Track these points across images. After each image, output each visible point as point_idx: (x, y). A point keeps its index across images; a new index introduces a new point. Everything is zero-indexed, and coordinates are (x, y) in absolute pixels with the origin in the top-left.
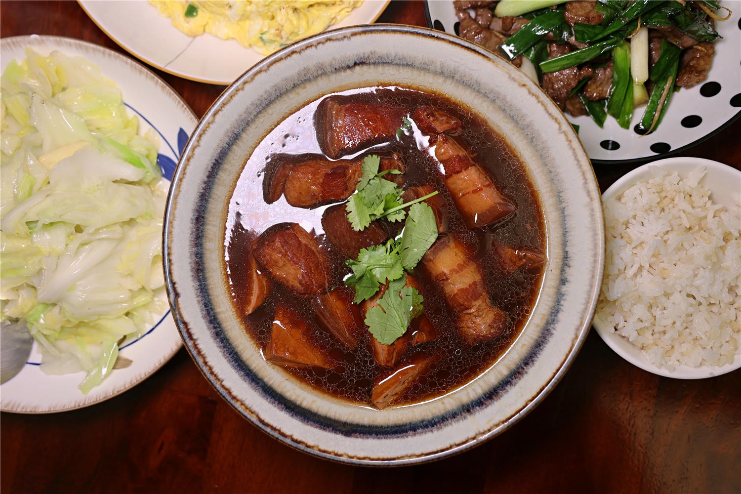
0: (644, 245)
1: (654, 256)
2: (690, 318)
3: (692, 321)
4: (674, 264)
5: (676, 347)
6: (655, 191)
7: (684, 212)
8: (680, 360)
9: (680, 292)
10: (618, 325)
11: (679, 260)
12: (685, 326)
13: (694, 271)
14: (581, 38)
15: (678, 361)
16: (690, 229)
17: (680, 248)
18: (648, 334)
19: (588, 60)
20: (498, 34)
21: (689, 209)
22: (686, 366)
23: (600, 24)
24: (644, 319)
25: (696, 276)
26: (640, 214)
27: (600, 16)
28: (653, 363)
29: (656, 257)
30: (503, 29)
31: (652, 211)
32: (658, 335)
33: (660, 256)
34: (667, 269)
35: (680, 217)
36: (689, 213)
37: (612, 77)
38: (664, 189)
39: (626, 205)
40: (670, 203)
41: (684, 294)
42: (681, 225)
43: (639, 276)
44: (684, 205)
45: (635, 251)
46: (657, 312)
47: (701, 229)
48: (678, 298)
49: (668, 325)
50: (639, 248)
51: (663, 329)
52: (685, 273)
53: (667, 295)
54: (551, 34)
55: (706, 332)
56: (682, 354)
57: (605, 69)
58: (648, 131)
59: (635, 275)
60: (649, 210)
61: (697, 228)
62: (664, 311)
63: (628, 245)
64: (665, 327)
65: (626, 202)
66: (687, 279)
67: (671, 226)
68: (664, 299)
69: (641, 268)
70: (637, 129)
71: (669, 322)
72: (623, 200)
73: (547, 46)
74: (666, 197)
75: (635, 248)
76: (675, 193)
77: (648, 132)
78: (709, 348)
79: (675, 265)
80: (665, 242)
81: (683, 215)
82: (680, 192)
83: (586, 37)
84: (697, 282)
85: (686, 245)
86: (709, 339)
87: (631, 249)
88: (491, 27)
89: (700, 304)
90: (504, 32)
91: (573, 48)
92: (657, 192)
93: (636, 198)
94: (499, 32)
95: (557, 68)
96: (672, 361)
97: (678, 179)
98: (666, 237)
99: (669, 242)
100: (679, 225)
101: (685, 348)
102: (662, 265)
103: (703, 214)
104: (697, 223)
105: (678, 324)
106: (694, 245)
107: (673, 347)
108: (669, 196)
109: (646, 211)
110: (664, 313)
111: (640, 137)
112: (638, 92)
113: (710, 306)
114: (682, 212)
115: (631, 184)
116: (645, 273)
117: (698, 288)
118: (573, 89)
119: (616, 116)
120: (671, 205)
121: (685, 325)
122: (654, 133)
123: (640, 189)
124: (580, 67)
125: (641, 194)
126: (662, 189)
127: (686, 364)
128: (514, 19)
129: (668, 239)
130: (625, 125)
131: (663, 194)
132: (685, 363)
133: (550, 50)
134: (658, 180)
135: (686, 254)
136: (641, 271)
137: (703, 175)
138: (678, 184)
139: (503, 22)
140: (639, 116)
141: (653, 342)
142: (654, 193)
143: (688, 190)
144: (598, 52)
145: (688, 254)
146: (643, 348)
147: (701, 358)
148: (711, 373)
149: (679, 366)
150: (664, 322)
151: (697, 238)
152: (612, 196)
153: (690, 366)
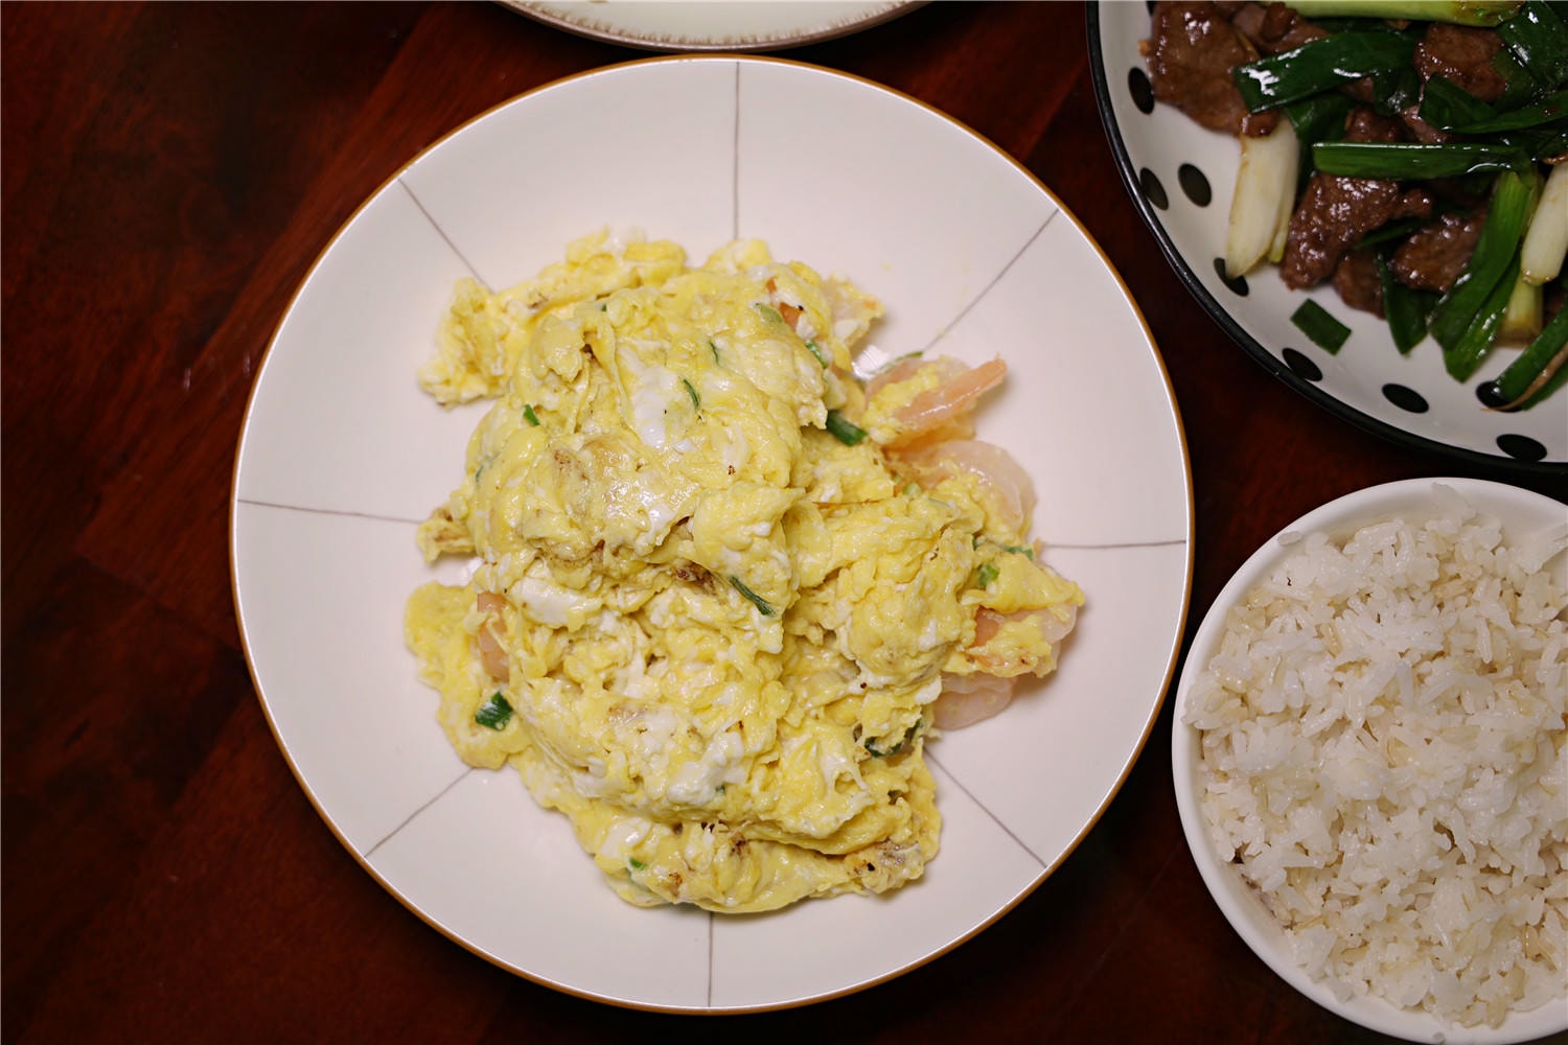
0: (1365, 669)
1: (1379, 700)
2: (1428, 888)
3: (1429, 896)
4: (1426, 740)
5: (1372, 946)
6: (1434, 552)
7: (1489, 623)
8: (1373, 983)
9: (1421, 811)
10: (1245, 846)
11: (1441, 731)
12: (1409, 903)
13: (1470, 770)
14: (1433, 117)
15: (1368, 982)
16: (1492, 669)
17: (1452, 702)
18: (1314, 892)
19: (1431, 175)
20: (1245, 41)
21: (1502, 618)
22: (1382, 1000)
23: (1491, 104)
24: (1312, 847)
25: (1469, 784)
26: (1378, 592)
27: (1499, 83)
28: (1304, 966)
29: (1386, 707)
30: (1262, 33)
31: (1410, 595)
32: (1340, 904)
33: (1399, 707)
34: (1406, 746)
35: (1474, 633)
36: (1499, 628)
37: (1474, 246)
38: (1456, 555)
39: (1351, 560)
40: (1463, 594)
41: (1429, 817)
42: (1472, 652)
43: (1331, 741)
44: (1494, 610)
45: (1340, 677)
46: (1350, 843)
47: (1517, 675)
48: (1411, 823)
49: (1366, 884)
50: (1351, 672)
51: (1352, 891)
52: (1446, 768)
53: (1387, 808)
54: (1369, 82)
55: (1456, 931)
56: (1382, 968)
57: (1464, 223)
58: (1507, 403)
59: (1324, 736)
60: (1405, 591)
61: (1508, 671)
62: (1369, 847)
63: (1328, 656)
64: (1360, 887)
65: (1353, 555)
66: (1446, 783)
67: (1446, 642)
68: (1375, 816)
69: (1342, 723)
70: (1486, 393)
71: (1372, 877)
72: (1347, 550)
73: (1346, 114)
74: (1457, 577)
75: (1342, 669)
76: (1480, 572)
77: (1507, 407)
78: (1453, 971)
79: (1428, 741)
80: (1421, 679)
81: (1484, 632)
82: (1493, 574)
83: (1448, 116)
84: (1470, 801)
85: (1468, 703)
86: (1458, 948)
87: (1332, 669)
88: (1237, 20)
89: (1461, 861)
90: (1261, 42)
91: (1406, 134)
92: (1437, 556)
93: (1381, 553)
94: (1250, 39)
95: (1352, 170)
96: (1354, 977)
97: (1498, 538)
98: (1425, 667)
99: (1428, 680)
100: (1467, 651)
101: (1392, 954)
102: (1394, 731)
103: (1532, 645)
104: (1511, 661)
105: (1394, 888)
106: (1488, 707)
107: (1365, 943)
108: (1465, 578)
109: (1397, 591)
110: (1366, 851)
111: (1484, 409)
112: (1521, 306)
113: (1485, 875)
114: (1483, 623)
115: (1379, 513)
116: (1348, 736)
117: (1467, 816)
118: (1370, 233)
119: (1446, 342)
120: (1463, 601)
121: (1410, 898)
122: (1521, 415)
123: (1397, 535)
124: (1407, 186)
125: (1396, 547)
126: (1453, 553)
127: (1383, 996)
128: (1297, 18)
129: (1430, 673)
130: (1460, 369)
131: (1452, 568)
132: (1382, 993)
133: (1353, 122)
134: (1447, 525)
135: (1464, 722)
136: (1342, 733)
137: (1561, 548)
138: (1493, 551)
139: (1268, 17)
140: (1500, 363)
141: (1319, 914)
142: (1429, 555)
143: (1514, 575)
144: (1463, 165)
145: (1467, 723)
146: (1291, 925)
147: (1426, 991)
148: (1439, 1035)
149: (1367, 994)
150: (1360, 875)
151: (1501, 695)
152: (1324, 527)
153: (1392, 1003)
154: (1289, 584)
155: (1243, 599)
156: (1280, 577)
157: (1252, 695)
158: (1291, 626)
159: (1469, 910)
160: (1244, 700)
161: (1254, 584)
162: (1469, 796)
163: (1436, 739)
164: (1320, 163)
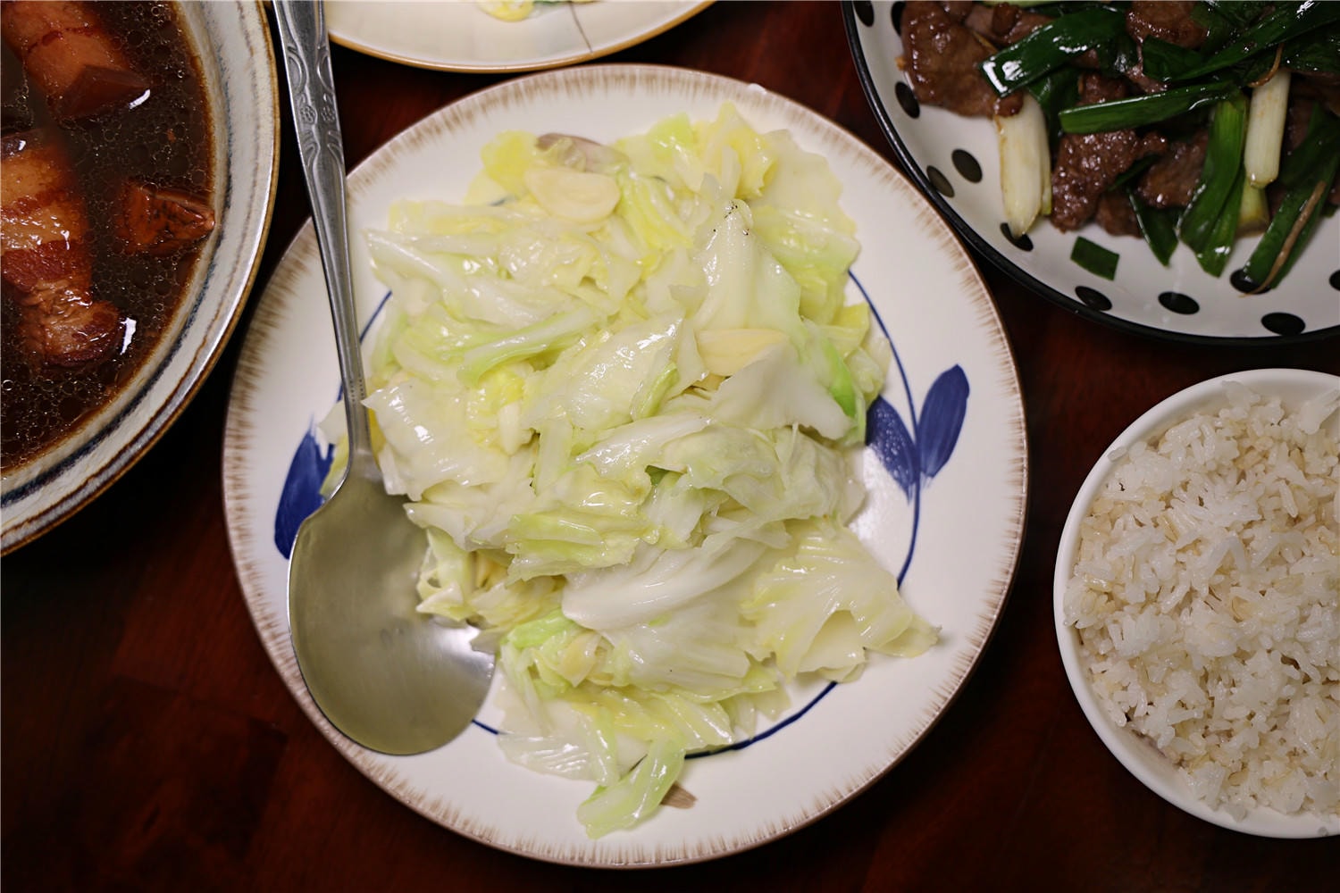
0: (1201, 547)
1: (1220, 571)
2: (1285, 708)
3: (1287, 714)
4: (1261, 592)
5: (1252, 765)
6: (1231, 435)
7: (1287, 483)
8: (1259, 796)
9: (1269, 651)
10: (1133, 710)
11: (1273, 584)
12: (1273, 725)
13: (1301, 609)
14: (1153, 72)
15: (1254, 796)
16: (1297, 520)
17: (1277, 559)
18: (1196, 737)
19: (1160, 118)
20: (981, 40)
21: (1297, 477)
22: (1269, 809)
23: (1197, 49)
24: (1191, 702)
25: (1303, 619)
26: (1196, 479)
27: (1201, 31)
28: (1204, 798)
29: (1224, 574)
30: (993, 30)
31: (1220, 475)
32: (1216, 737)
33: (1233, 572)
34: (1246, 601)
35: (1278, 494)
36: (1299, 488)
37: (1202, 164)
38: (1248, 432)
39: (1169, 458)
40: (1259, 462)
41: (1277, 655)
42: (1279, 510)
43: (1186, 610)
44: (1288, 469)
45: (1182, 557)
46: (1219, 691)
47: (1320, 521)
48: (1262, 663)
49: (1238, 720)
50: (1190, 553)
51: (1225, 726)
52: (1283, 613)
53: (1242, 656)
54: (1093, 53)
55: (1317, 740)
56: (1263, 782)
57: (1190, 146)
58: (1258, 286)
59: (1179, 609)
60: (1216, 473)
61: (1312, 519)
62: (1233, 689)
63: (1170, 544)
64: (1231, 721)
65: (1169, 453)
66: (1286, 625)
67: (1260, 511)
68: (1234, 665)
69: (1191, 595)
70: (1238, 281)
71: (1242, 713)
72: (1163, 448)
73: (1077, 80)
74: (1251, 448)
75: (1183, 550)
76: (1271, 443)
77: (1258, 290)
78: (1321, 774)
79: (1263, 593)
80: (1246, 543)
81: (1285, 490)
82: (1281, 441)
83: (1166, 68)
84: (1306, 635)
85: (1289, 555)
86: (1322, 755)
87: (1174, 553)
88: (969, 22)
89: (1307, 679)
90: (994, 37)
91: (1132, 89)
92: (1234, 437)
93: (1190, 446)
94: (984, 36)
95: (1094, 128)
96: (1242, 796)
97: (1281, 413)
98: (1248, 534)
99: (1253, 544)
100: (1275, 510)
101: (1271, 769)
102: (1234, 592)
103: (1326, 492)
104: (1313, 510)
105: (1260, 718)
106: (1303, 554)
107: (1244, 766)
108: (1259, 449)
109: (1210, 474)
110: (1232, 693)
111: (1241, 297)
112: (1250, 204)
113: (1326, 686)
114: (1283, 483)
115: (1180, 416)
116: (1198, 604)
117: (1306, 646)
118: (1120, 175)
119: (1196, 246)
120: (1260, 468)
121: (1274, 721)
122: (1272, 293)
123: (1200, 430)
124: (1142, 131)
125: (1202, 438)
126: (1245, 431)
127: (1269, 806)
128: (1020, 12)
129: (1252, 539)
130: (1214, 266)
131: (1247, 443)
132: (1267, 803)
133: (1085, 87)
134: (1239, 412)
135: (1288, 573)
136: (1191, 602)
137: (1333, 409)
138: (1279, 424)
139: (996, 15)
140: (1244, 253)
141: (1205, 752)
142: (1228, 439)
143: (1298, 438)
144: (1184, 105)
145: (1291, 572)
146: (1180, 763)
147: (1303, 796)
148: (1323, 829)
149: (1256, 807)
150: (1230, 713)
151: (1312, 541)
152: (1141, 437)
153: (1278, 811)
154: (1123, 490)
155: (1090, 512)
156: (1115, 486)
157: (1117, 591)
158: (1132, 525)
159: (1324, 722)
160: (1110, 596)
161: (1096, 497)
162: (1305, 630)
163: (1269, 591)
164: (1067, 127)
